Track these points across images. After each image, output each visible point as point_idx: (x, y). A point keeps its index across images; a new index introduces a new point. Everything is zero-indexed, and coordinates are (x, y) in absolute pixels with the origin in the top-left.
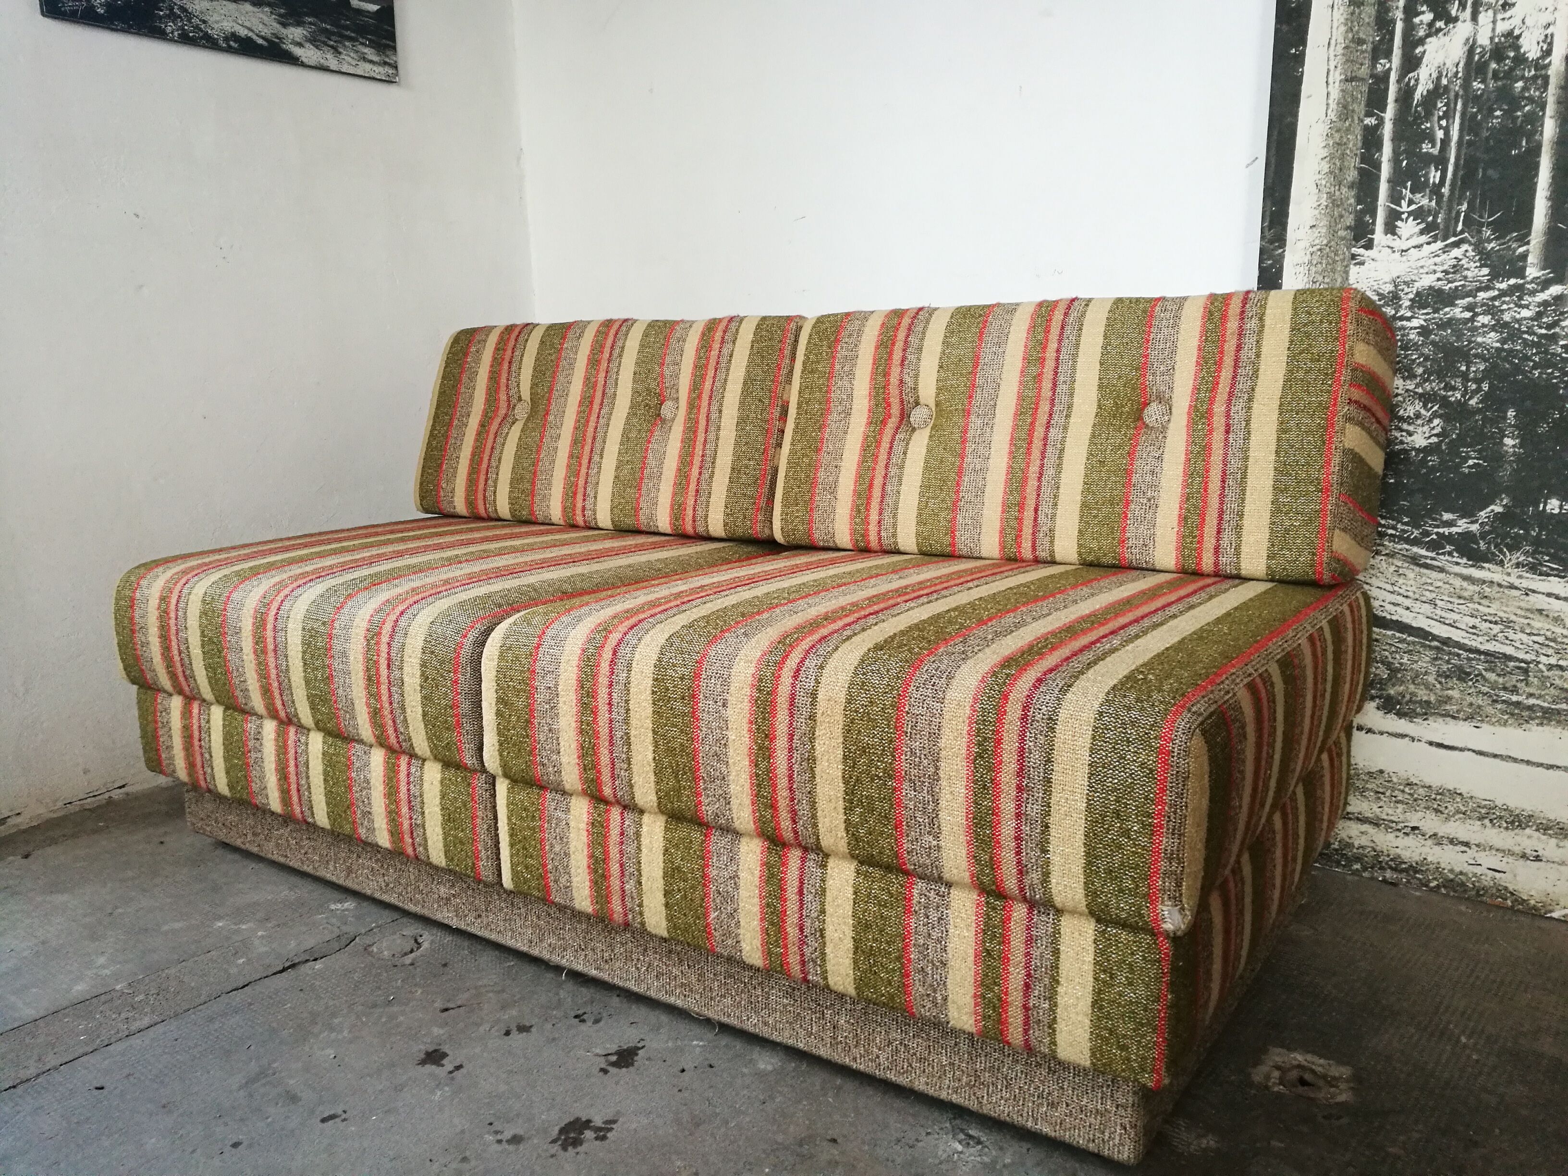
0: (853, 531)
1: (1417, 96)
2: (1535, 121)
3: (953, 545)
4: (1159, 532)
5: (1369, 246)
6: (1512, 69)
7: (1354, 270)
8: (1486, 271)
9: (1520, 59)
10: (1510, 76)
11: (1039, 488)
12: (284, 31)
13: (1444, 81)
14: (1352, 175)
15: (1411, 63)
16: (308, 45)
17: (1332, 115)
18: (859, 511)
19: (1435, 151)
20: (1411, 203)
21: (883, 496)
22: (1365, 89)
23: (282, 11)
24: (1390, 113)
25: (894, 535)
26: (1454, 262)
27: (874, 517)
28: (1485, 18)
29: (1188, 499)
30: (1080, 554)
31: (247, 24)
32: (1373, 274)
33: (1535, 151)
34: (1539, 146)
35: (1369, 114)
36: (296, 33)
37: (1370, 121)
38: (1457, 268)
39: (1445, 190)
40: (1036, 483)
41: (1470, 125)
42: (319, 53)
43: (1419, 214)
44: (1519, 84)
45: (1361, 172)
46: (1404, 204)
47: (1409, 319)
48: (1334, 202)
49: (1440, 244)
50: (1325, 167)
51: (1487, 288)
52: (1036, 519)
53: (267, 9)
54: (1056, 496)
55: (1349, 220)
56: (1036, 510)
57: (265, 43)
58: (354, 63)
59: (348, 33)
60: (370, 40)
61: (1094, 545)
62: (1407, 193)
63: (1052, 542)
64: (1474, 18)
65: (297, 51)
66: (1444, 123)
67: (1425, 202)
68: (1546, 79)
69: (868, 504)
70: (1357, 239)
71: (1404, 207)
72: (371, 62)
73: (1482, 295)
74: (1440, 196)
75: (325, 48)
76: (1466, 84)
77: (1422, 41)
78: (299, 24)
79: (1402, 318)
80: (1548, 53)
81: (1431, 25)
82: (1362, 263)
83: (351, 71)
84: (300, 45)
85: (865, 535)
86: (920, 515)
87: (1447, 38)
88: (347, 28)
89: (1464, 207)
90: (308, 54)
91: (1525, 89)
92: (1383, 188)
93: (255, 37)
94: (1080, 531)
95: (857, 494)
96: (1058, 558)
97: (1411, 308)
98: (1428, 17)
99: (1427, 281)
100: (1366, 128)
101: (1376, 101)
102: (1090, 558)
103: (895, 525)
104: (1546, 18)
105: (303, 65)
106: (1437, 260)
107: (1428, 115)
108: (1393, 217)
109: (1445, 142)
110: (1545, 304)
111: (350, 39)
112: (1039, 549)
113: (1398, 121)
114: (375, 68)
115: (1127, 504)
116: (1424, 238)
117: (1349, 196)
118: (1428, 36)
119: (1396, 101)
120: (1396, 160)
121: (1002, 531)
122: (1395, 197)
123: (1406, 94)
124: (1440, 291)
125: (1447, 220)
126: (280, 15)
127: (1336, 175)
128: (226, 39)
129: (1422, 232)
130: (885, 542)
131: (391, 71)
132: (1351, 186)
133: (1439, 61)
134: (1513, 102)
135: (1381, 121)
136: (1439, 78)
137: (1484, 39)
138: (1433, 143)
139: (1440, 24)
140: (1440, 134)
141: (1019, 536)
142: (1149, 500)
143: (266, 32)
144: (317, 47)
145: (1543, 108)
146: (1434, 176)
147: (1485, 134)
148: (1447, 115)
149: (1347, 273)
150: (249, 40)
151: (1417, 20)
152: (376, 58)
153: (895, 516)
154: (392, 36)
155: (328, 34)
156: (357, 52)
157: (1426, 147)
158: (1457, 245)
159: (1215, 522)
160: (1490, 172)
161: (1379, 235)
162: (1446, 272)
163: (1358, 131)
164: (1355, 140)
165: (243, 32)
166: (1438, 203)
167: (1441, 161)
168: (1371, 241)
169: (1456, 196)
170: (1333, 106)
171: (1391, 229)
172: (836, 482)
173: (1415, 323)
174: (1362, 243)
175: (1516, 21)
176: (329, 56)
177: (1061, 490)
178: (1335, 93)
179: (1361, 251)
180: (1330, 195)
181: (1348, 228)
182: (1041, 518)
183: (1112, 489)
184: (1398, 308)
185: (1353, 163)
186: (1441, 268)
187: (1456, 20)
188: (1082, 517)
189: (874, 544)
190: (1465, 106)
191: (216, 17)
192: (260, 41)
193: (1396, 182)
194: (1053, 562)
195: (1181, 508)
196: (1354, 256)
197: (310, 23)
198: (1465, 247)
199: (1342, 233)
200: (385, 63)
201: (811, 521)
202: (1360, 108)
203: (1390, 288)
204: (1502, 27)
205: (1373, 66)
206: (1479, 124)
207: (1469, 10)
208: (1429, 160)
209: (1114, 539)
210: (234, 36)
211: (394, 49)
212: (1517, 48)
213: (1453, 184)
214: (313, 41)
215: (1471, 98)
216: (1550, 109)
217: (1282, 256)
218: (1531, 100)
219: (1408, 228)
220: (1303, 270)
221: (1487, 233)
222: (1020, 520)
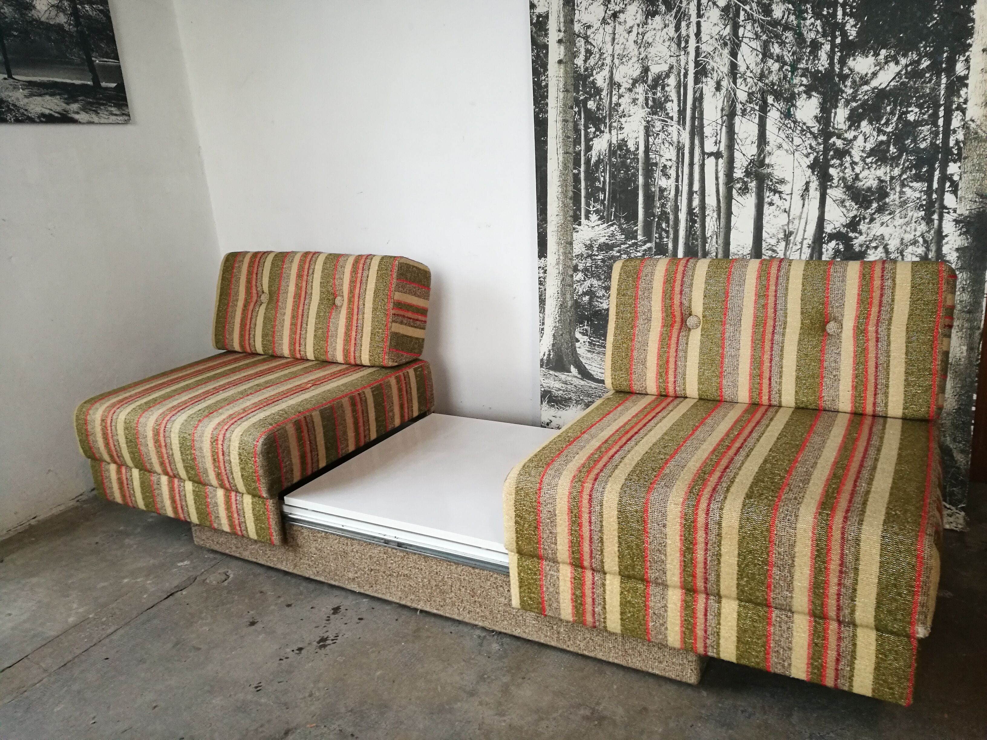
1: (592, 162)
2: (635, 176)
5: (580, 224)
6: (625, 154)
7: (575, 234)
8: (623, 236)
9: (628, 151)
10: (625, 157)
12: (68, 107)
13: (602, 157)
14: (570, 194)
15: (589, 148)
16: (82, 112)
17: (561, 168)
19: (601, 186)
20: (594, 207)
22: (572, 157)
23: (66, 96)
24: (582, 169)
26: (611, 232)
28: (614, 132)
31: (49, 107)
32: (582, 236)
33: (637, 188)
34: (638, 186)
35: (575, 168)
36: (75, 106)
37: (575, 171)
38: (613, 235)
39: (606, 202)
41: (612, 176)
42: (87, 115)
43: (597, 212)
44: (629, 161)
45: (573, 192)
46: (591, 207)
47: (597, 256)
48: (565, 205)
49: (606, 225)
50: (560, 190)
51: (624, 244)
53: (58, 97)
55: (571, 213)
57: (59, 116)
58: (107, 117)
59: (101, 102)
60: (113, 103)
62: (592, 202)
64: (610, 132)
65: (76, 117)
66: (603, 174)
67: (599, 207)
68: (638, 159)
70: (575, 221)
71: (591, 209)
72: (116, 115)
73: (623, 246)
74: (604, 205)
75: (91, 112)
76: (610, 159)
77: (591, 140)
78: (76, 101)
79: (595, 255)
80: (637, 149)
81: (594, 133)
82: (577, 232)
83: (106, 121)
84: (78, 113)
87: (601, 139)
88: (101, 99)
89: (613, 210)
90: (82, 117)
91: (631, 163)
92: (583, 200)
93: (53, 113)
97: (597, 251)
98: (593, 130)
99: (602, 240)
100: (574, 174)
101: (577, 164)
104: (636, 135)
105: (80, 123)
106: (605, 231)
107: (597, 171)
108: (588, 212)
109: (604, 182)
110: (644, 251)
111: (103, 104)
113: (586, 172)
114: (118, 118)
116: (600, 222)
117: (570, 202)
118: (594, 137)
119: (584, 163)
120: (586, 189)
122: (588, 205)
123: (588, 161)
124: (608, 244)
125: (608, 215)
126: (65, 99)
127: (564, 193)
128: (39, 117)
129: (599, 219)
131: (126, 118)
132: (571, 199)
133: (599, 148)
134: (628, 168)
135: (579, 171)
136: (599, 156)
137: (614, 141)
138: (600, 182)
139: (598, 133)
140: (602, 179)
143: (59, 109)
144: (87, 113)
145: (638, 172)
146: (601, 196)
147: (618, 180)
148: (604, 171)
149: (572, 235)
150: (51, 115)
151: (589, 130)
152: (118, 113)
154: (125, 99)
155: (91, 104)
156: (107, 111)
157: (597, 184)
158: (612, 225)
160: (622, 196)
161: (583, 220)
162: (609, 236)
163: (571, 175)
164: (570, 178)
165: (47, 112)
166: (604, 208)
167: (603, 190)
168: (580, 222)
169: (610, 206)
170: (561, 164)
171: (587, 218)
173: (600, 257)
174: (577, 223)
175: (625, 135)
176: (94, 116)
178: (561, 159)
179: (577, 226)
180: (563, 202)
181: (571, 216)
184: (593, 251)
185: (570, 188)
186: (607, 235)
187: (603, 132)
190: (610, 167)
191: (32, 106)
192: (56, 115)
193: (588, 197)
196: (574, 229)
197: (82, 100)
198: (615, 226)
199: (569, 218)
200: (123, 114)
202: (571, 166)
203: (589, 242)
204: (621, 137)
205: (575, 148)
206: (616, 175)
207: (608, 128)
208: (598, 189)
210: (43, 115)
211: (127, 105)
212: (627, 146)
213: (608, 200)
214: (84, 109)
215: (612, 165)
216: (640, 172)
217: (546, 228)
218: (633, 167)
219: (594, 217)
220: (555, 234)
221: (623, 221)
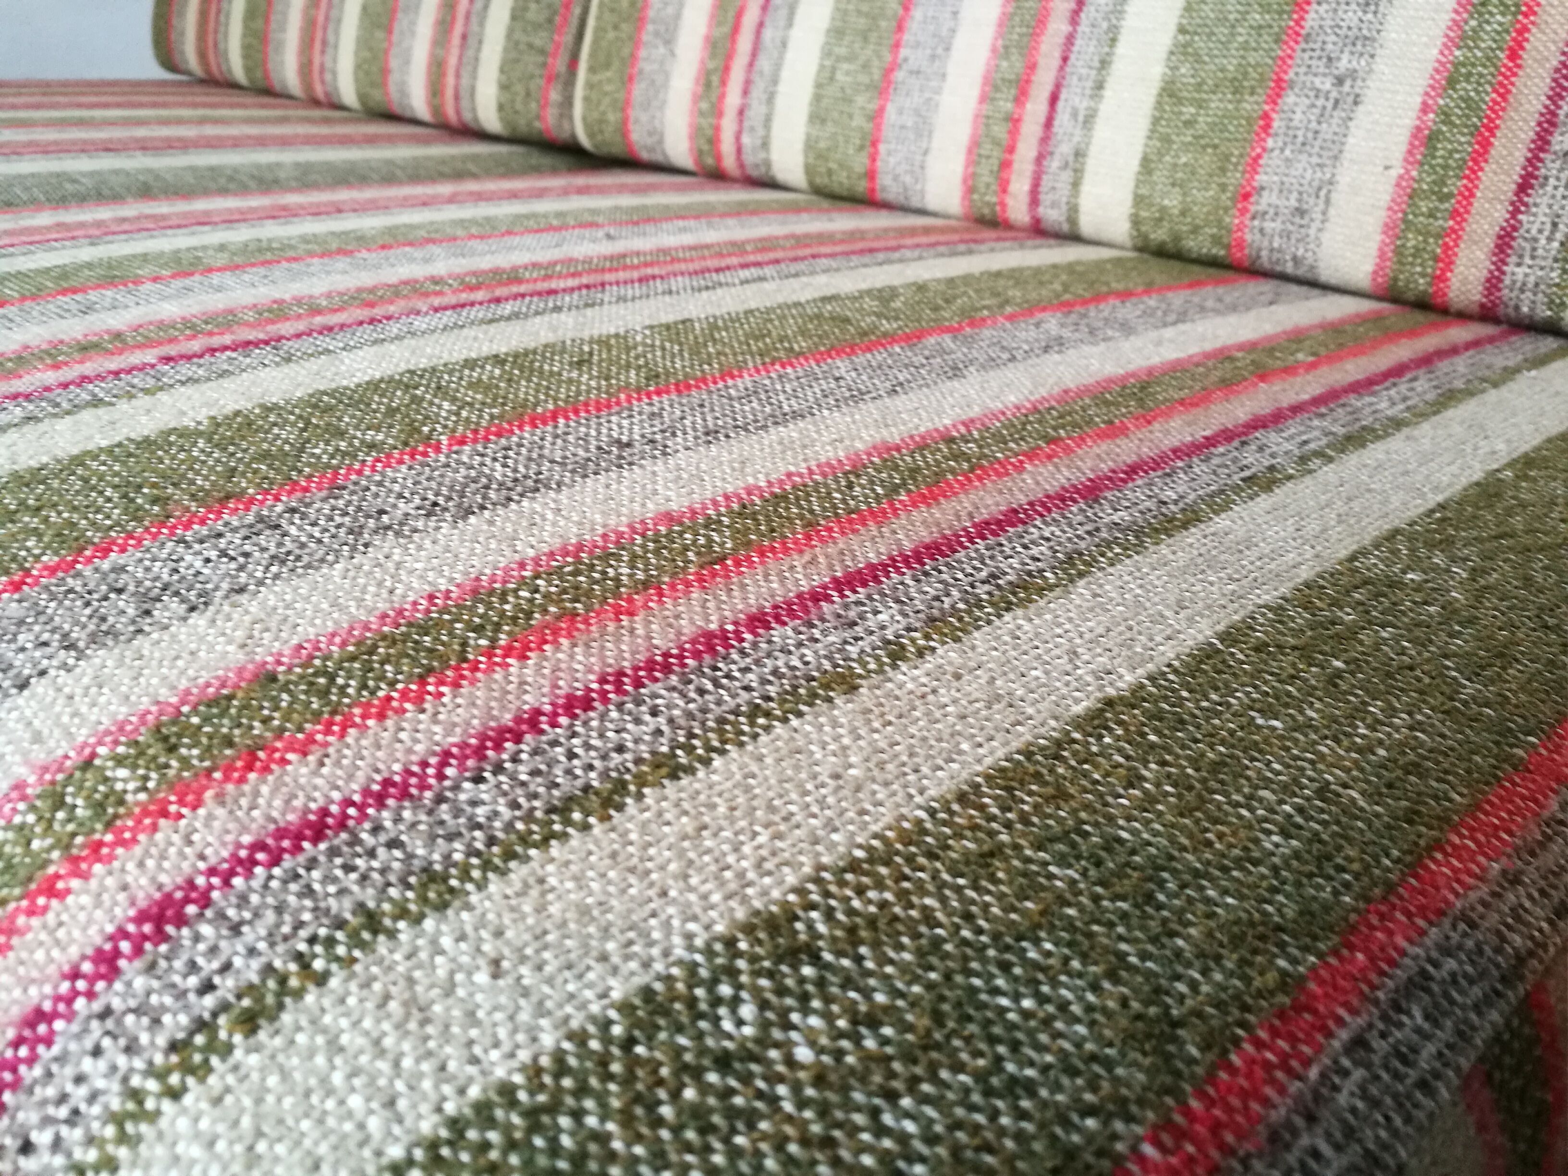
0: (696, 132)
3: (871, 175)
4: (1345, 176)
11: (1070, 40)
18: (708, 85)
21: (754, 54)
25: (765, 145)
27: (733, 99)
29: (1452, 82)
30: (1136, 221)
40: (1065, 28)
52: (1049, 123)
54: (1105, 64)
56: (1054, 99)
61: (1172, 202)
63: (1076, 185)
69: (726, 69)
85: (714, 141)
86: (817, 98)
94: (1145, 161)
95: (711, 44)
96: (1087, 227)
102: (1160, 235)
103: (768, 120)
112: (1046, 198)
115: (1280, 86)
121: (974, 145)
130: (749, 159)
141: (1005, 165)
142: (1340, 81)
153: (771, 99)
159: (1521, 155)
172: (678, 16)
177: (1121, 49)
182: (1063, 118)
183: (1245, 47)
188: (1156, 121)
189: (729, 163)
194: (1074, 237)
195: (1425, 108)
201: (627, 103)
209: (1223, 187)
222: (1014, 122)
